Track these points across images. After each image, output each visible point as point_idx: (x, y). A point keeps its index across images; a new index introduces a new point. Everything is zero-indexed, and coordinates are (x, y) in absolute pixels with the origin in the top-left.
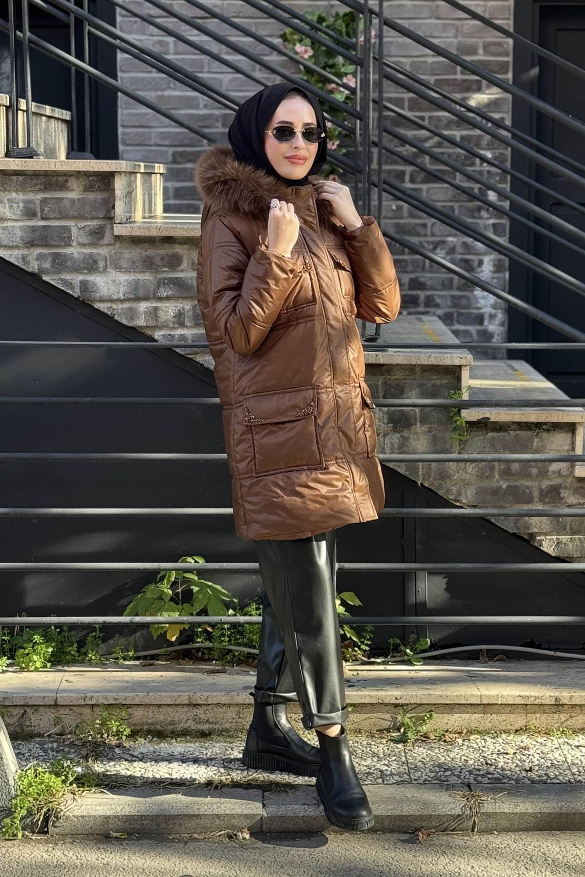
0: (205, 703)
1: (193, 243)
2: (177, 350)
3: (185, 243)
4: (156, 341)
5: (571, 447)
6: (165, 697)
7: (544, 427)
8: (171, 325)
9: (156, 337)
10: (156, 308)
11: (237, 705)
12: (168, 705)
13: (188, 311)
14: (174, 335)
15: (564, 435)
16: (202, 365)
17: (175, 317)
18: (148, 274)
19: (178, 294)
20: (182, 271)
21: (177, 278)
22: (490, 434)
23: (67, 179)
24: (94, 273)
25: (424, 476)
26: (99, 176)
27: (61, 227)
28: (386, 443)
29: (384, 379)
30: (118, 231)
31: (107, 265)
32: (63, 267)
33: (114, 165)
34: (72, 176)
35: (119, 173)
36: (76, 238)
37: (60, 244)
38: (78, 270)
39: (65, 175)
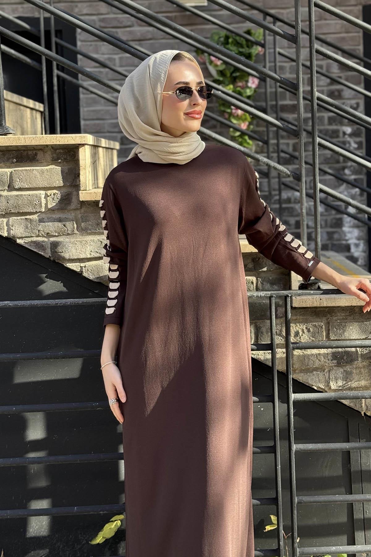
23: (36, 153)
24: (63, 235)
25: (367, 407)
26: (65, 148)
27: (33, 195)
28: (331, 377)
29: (327, 320)
30: (83, 196)
31: (74, 228)
32: (34, 231)
33: (78, 138)
34: (41, 150)
35: (83, 145)
36: (46, 204)
37: (32, 211)
38: (48, 233)
39: (35, 149)
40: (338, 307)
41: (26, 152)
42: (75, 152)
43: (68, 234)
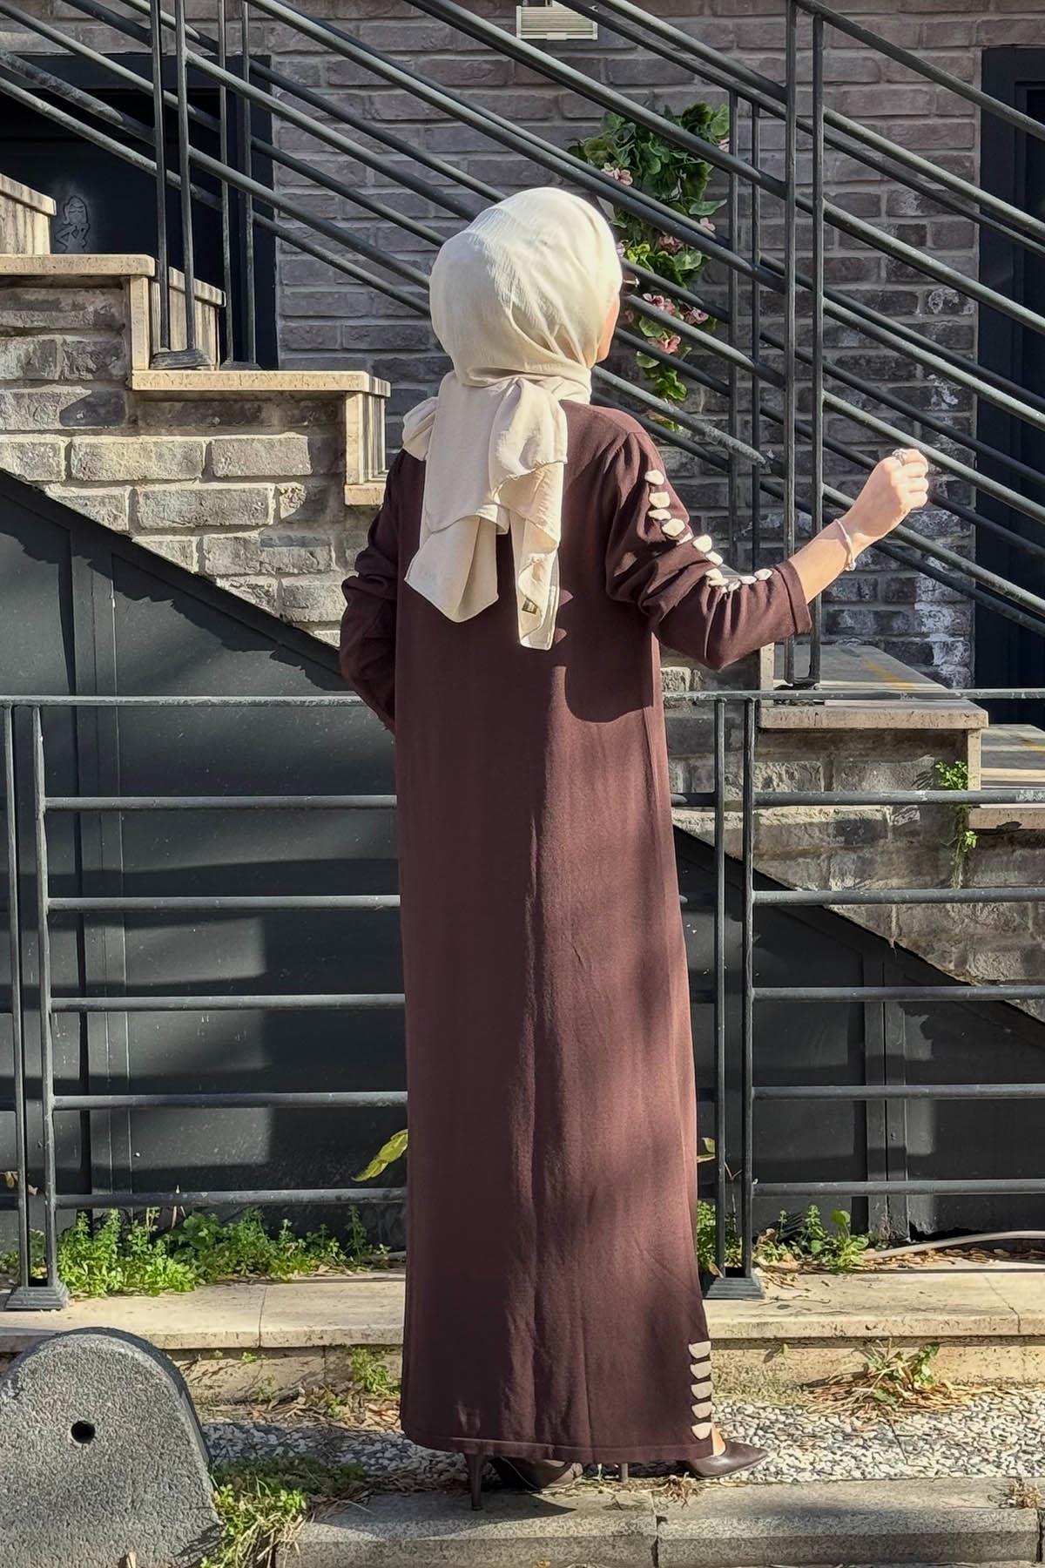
22: (1018, 853)
23: (259, 406)
24: (310, 572)
25: (901, 929)
26: (317, 399)
27: (251, 491)
28: (832, 870)
29: (828, 756)
30: (352, 496)
31: (331, 559)
32: (253, 563)
33: (345, 379)
34: (268, 400)
35: (355, 393)
36: (277, 511)
37: (248, 523)
38: (279, 569)
39: (257, 399)
40: (852, 730)
41: (240, 404)
42: (336, 407)
43: (319, 572)
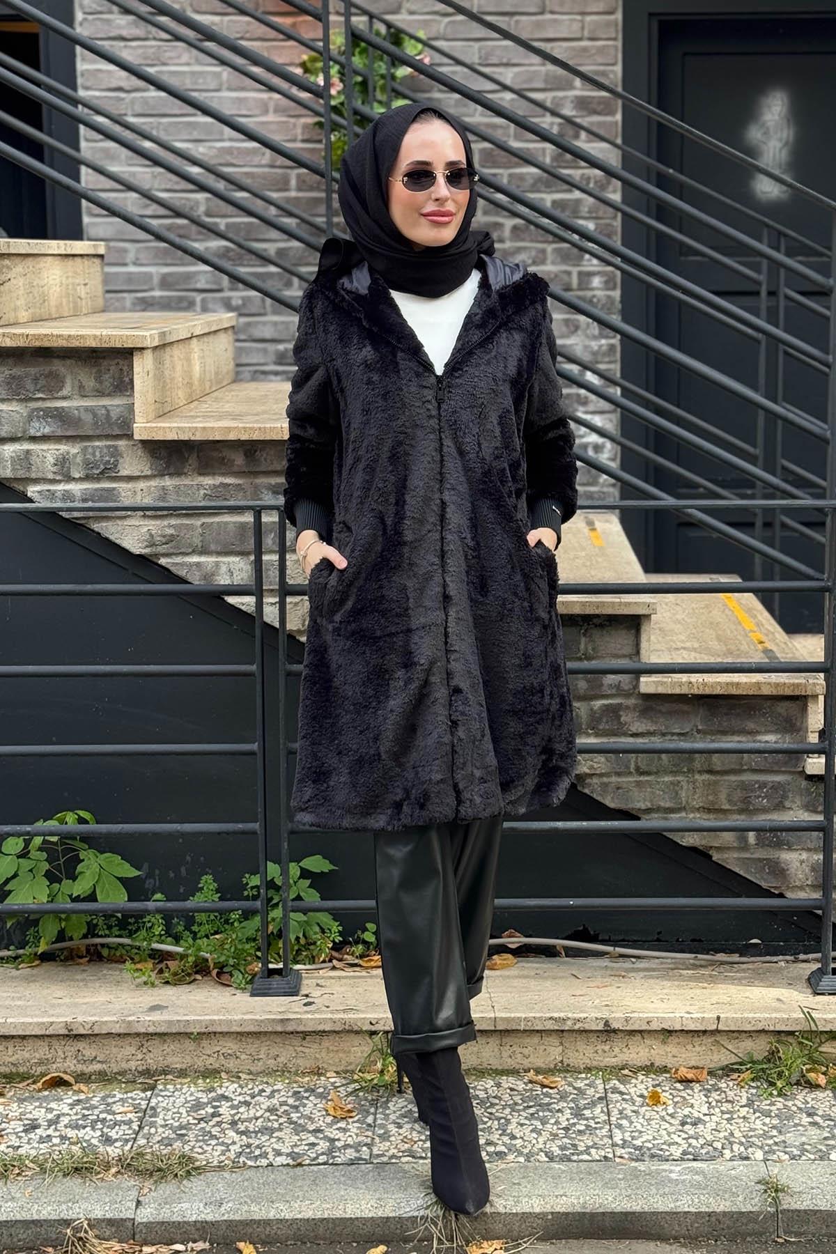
0: (90, 1032)
1: (80, 358)
2: (63, 514)
3: (69, 358)
4: (31, 501)
5: (634, 652)
6: (31, 1024)
7: (595, 621)
8: (50, 476)
9: (29, 494)
10: (28, 452)
11: (138, 1035)
12: (36, 1036)
13: (75, 456)
14: (56, 491)
15: (624, 632)
16: (99, 534)
17: (56, 465)
18: (15, 403)
19: (59, 433)
20: (64, 398)
21: (56, 409)
